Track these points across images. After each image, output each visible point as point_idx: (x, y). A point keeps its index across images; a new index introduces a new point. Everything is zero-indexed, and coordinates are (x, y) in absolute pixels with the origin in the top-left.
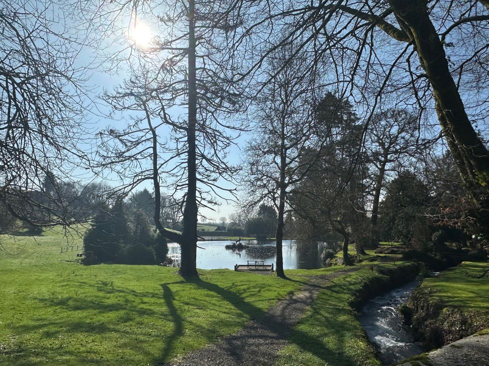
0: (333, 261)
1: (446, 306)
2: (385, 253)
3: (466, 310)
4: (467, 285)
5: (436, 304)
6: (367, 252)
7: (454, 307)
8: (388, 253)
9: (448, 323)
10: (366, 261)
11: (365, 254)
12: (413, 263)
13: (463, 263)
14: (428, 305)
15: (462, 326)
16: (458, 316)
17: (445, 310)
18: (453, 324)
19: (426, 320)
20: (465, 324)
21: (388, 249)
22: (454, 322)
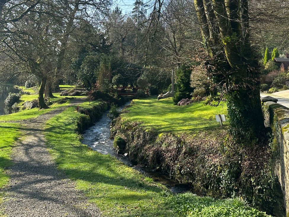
0: (20, 105)
1: (161, 132)
2: (70, 95)
3: (177, 133)
4: (154, 116)
5: (151, 132)
6: (54, 95)
7: (168, 132)
8: (73, 95)
9: (165, 144)
10: (56, 103)
11: (53, 97)
12: (100, 102)
13: (133, 100)
14: (144, 134)
15: (178, 145)
16: (173, 138)
17: (160, 135)
18: (169, 145)
19: (145, 146)
20: (180, 143)
21: (72, 91)
22: (170, 143)
